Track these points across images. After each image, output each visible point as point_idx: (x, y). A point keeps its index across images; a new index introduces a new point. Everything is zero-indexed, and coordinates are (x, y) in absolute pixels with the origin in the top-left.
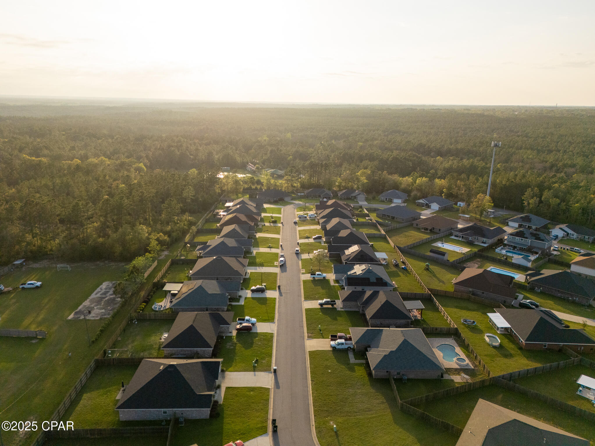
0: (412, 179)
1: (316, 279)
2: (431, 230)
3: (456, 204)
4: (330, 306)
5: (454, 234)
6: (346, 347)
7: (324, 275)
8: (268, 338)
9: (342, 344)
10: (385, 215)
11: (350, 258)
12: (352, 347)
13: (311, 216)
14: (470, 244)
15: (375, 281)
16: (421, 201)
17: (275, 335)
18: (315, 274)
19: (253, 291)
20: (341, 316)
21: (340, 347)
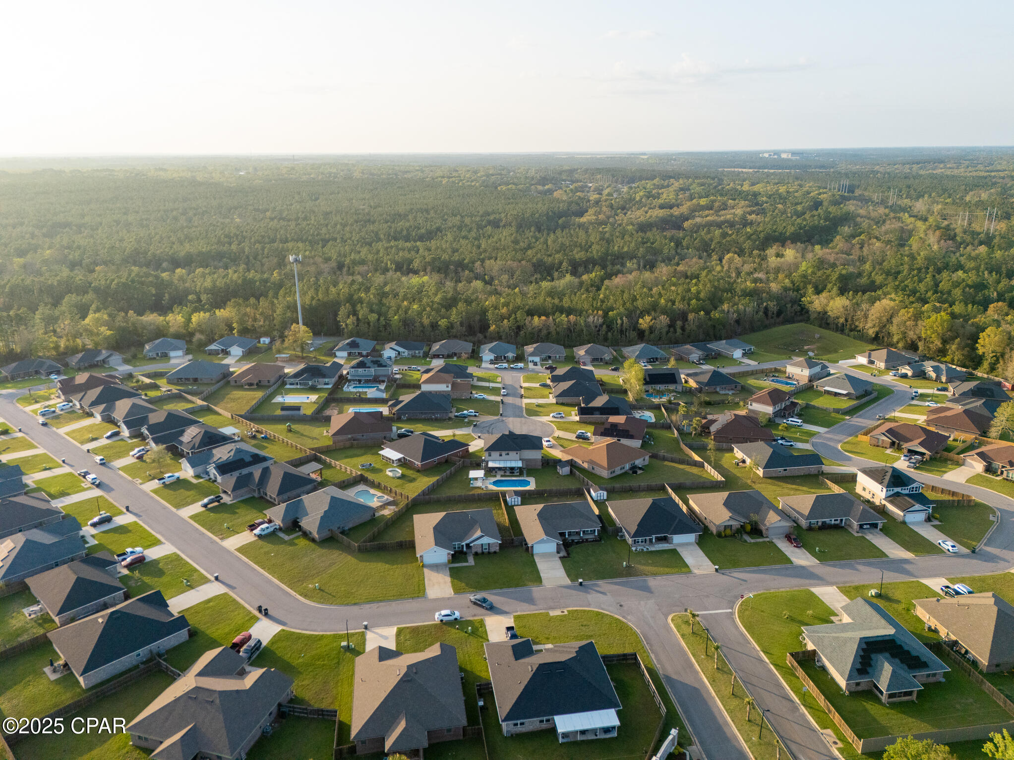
0: (182, 317)
1: (167, 483)
2: (257, 384)
3: (259, 342)
4: (216, 504)
5: (288, 382)
6: (272, 529)
7: (177, 475)
8: (174, 560)
9: (267, 528)
10: (181, 379)
11: (194, 444)
12: (278, 527)
13: (64, 408)
14: (313, 389)
15: (251, 459)
16: (213, 347)
17: (179, 553)
18: (163, 479)
19: (94, 525)
20: (238, 508)
21: (266, 532)
